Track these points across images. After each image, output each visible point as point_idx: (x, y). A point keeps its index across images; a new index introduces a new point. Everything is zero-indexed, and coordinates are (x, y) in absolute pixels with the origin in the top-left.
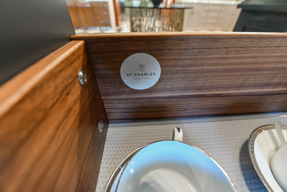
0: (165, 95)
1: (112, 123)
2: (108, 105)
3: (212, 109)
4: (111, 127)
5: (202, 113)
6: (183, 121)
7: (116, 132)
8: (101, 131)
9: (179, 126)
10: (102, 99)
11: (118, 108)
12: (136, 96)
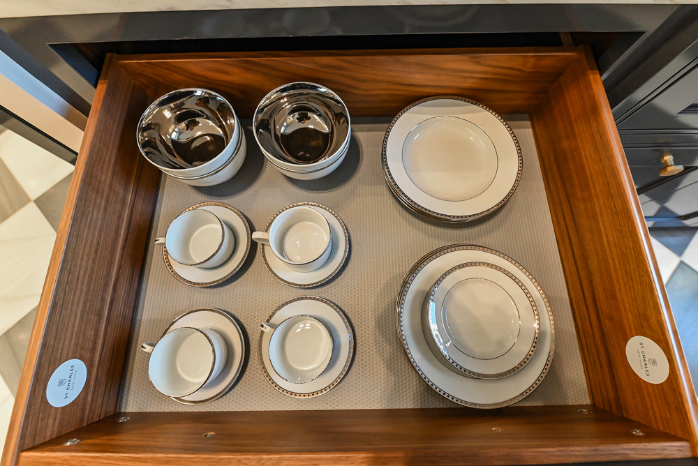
0: (99, 348)
1: (120, 408)
2: (95, 417)
3: (131, 285)
4: (126, 408)
5: (133, 295)
6: (138, 318)
7: (134, 400)
8: (129, 418)
9: (139, 346)
10: (87, 425)
11: (102, 402)
12: (92, 383)
